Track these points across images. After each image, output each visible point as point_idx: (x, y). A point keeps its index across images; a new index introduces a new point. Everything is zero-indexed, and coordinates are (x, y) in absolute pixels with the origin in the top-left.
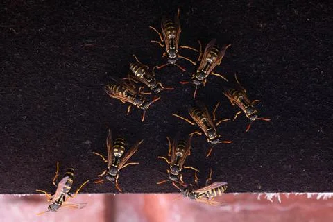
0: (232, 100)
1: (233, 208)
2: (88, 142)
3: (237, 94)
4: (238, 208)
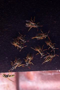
0: (47, 44)
1: (52, 74)
2: (7, 58)
3: (48, 42)
4: (53, 74)
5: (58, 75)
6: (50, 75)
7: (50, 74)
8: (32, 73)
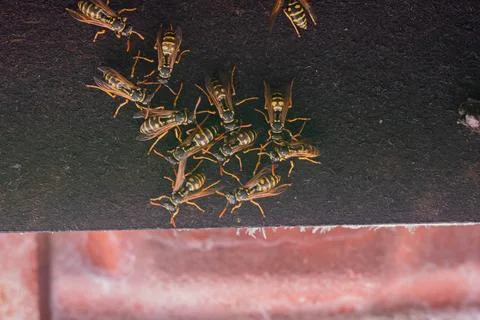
4: (210, 244)
5: (232, 249)
6: (196, 251)
7: (196, 244)
8: (112, 237)
